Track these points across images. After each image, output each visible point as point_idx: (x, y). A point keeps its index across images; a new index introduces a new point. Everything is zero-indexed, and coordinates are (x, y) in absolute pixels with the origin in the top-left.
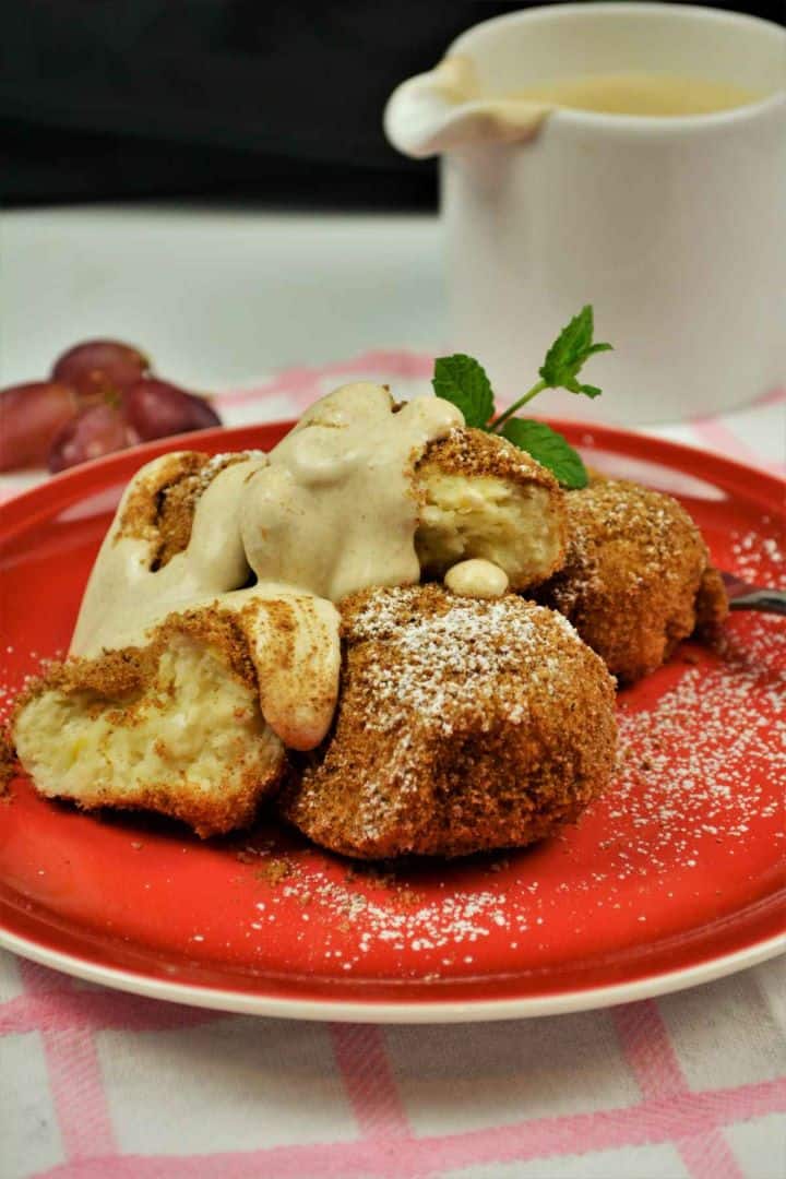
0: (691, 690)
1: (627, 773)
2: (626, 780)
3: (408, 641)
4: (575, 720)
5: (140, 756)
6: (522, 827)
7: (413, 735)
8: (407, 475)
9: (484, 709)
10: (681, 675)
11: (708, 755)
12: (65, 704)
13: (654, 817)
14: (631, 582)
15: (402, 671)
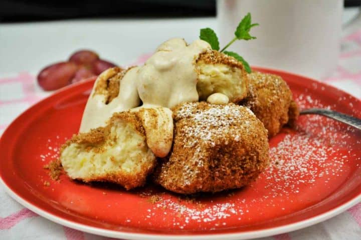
0: (289, 141)
1: (271, 166)
2: (271, 168)
3: (197, 118)
4: (256, 141)
5: (105, 163)
6: (239, 180)
7: (201, 147)
8: (193, 64)
9: (226, 137)
10: (285, 136)
11: (297, 159)
12: (78, 148)
13: (282, 178)
14: (269, 102)
15: (196, 127)
